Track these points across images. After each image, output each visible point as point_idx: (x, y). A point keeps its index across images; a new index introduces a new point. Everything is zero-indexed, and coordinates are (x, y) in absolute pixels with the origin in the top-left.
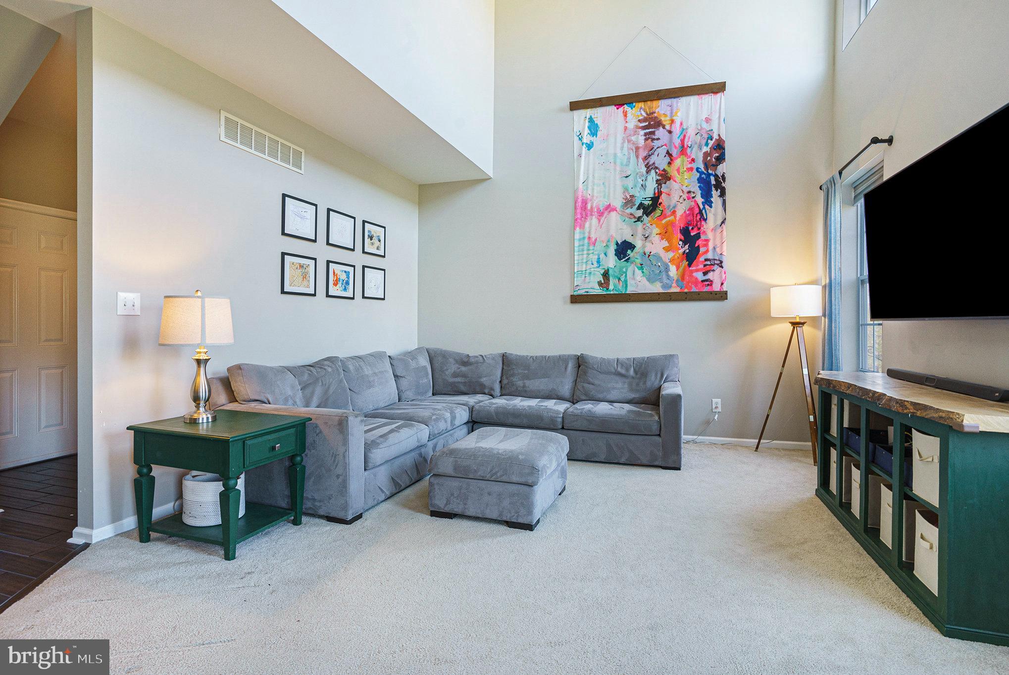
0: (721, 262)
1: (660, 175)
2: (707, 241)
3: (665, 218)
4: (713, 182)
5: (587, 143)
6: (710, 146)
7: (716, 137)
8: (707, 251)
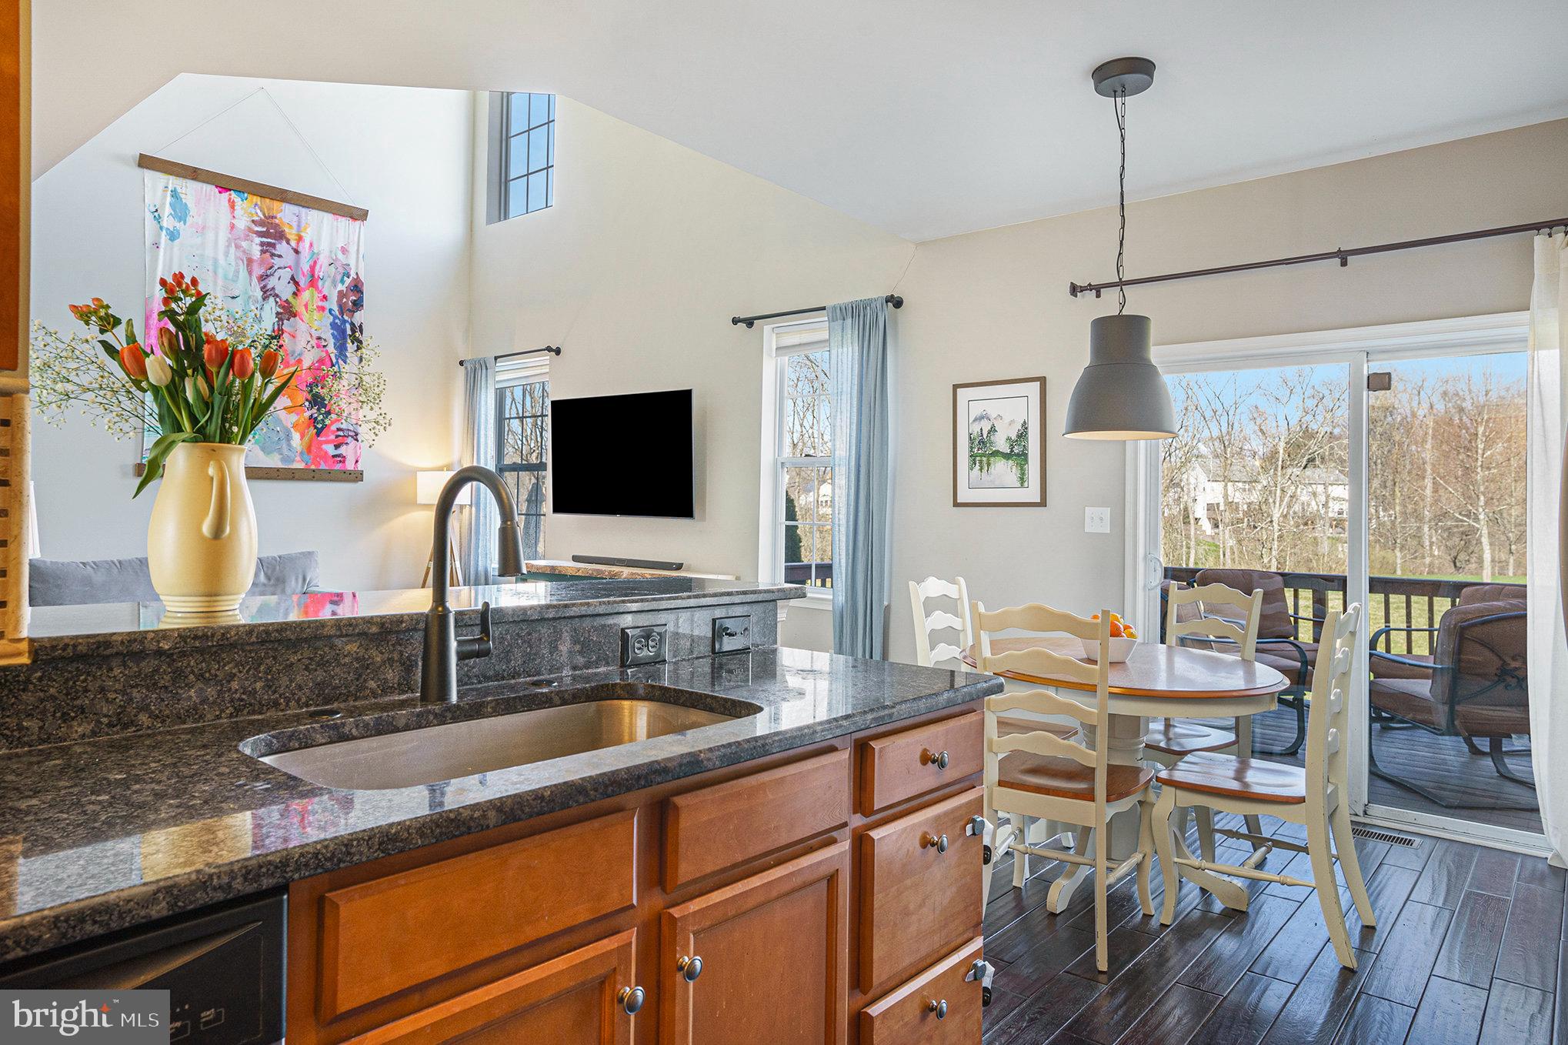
0: (357, 435)
1: (283, 307)
2: (340, 405)
3: (287, 366)
4: (349, 332)
5: (167, 229)
6: (346, 284)
7: (353, 275)
8: (339, 420)
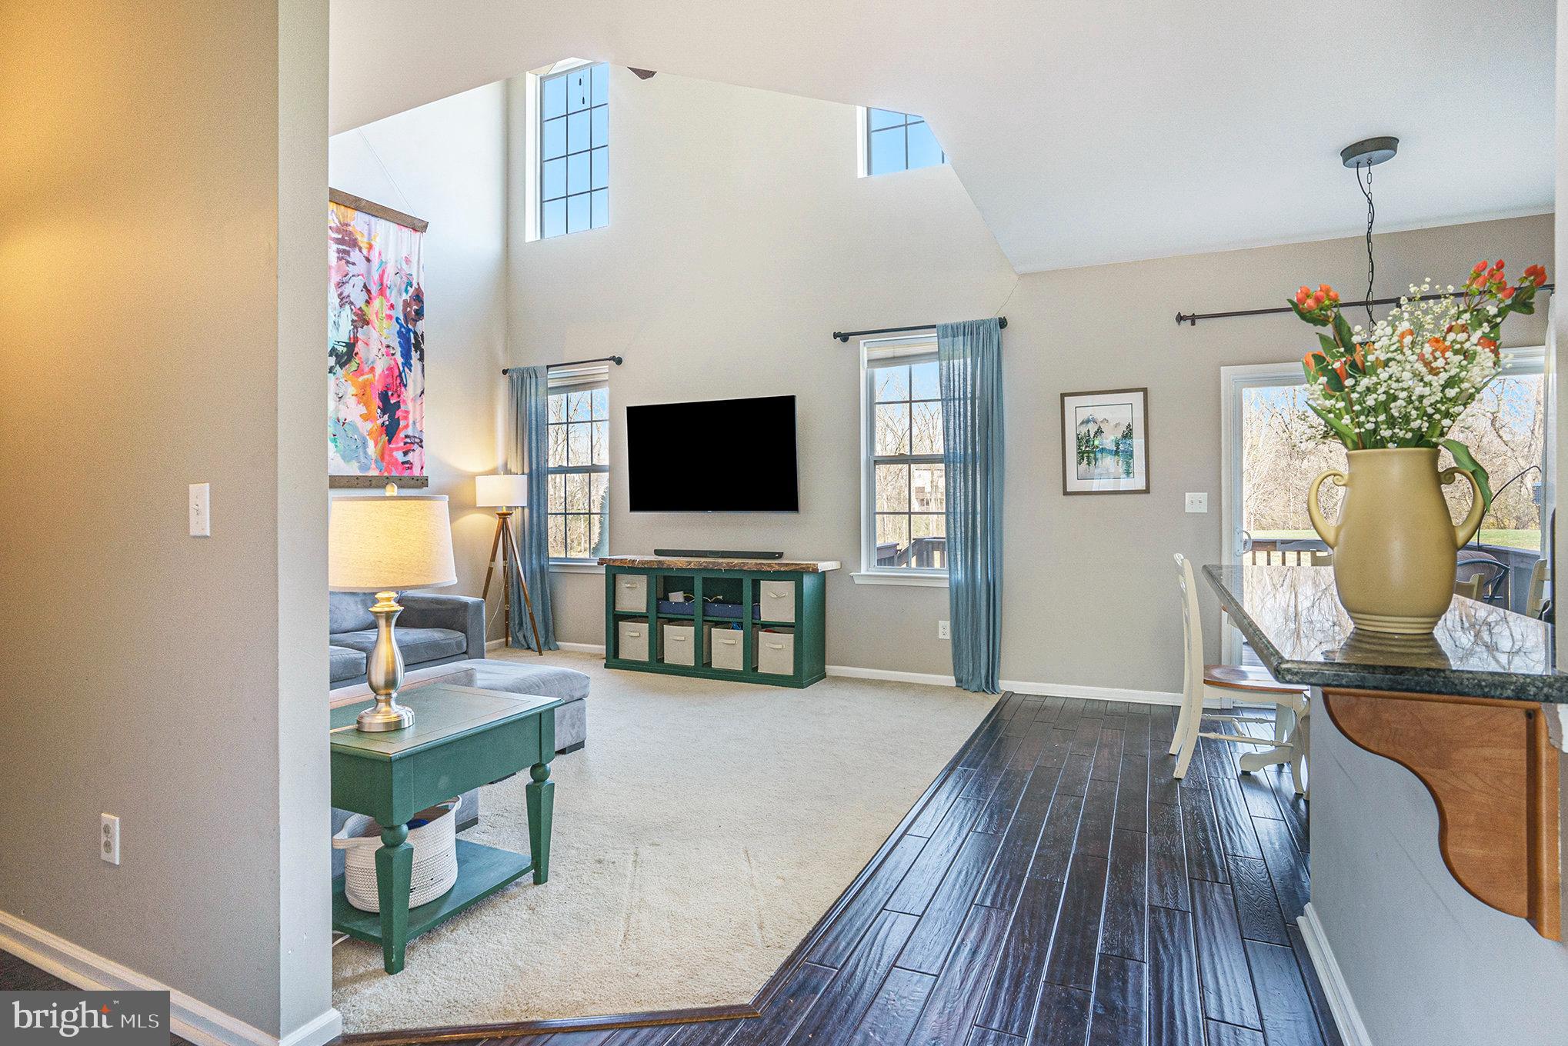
0: (421, 441)
1: (356, 314)
2: (407, 412)
3: (362, 375)
4: (413, 341)
6: (410, 294)
7: (415, 285)
8: (407, 426)
